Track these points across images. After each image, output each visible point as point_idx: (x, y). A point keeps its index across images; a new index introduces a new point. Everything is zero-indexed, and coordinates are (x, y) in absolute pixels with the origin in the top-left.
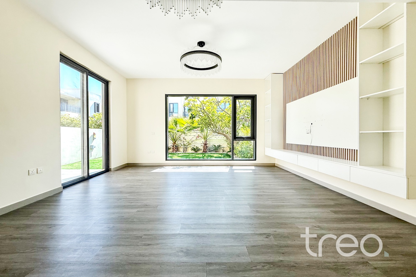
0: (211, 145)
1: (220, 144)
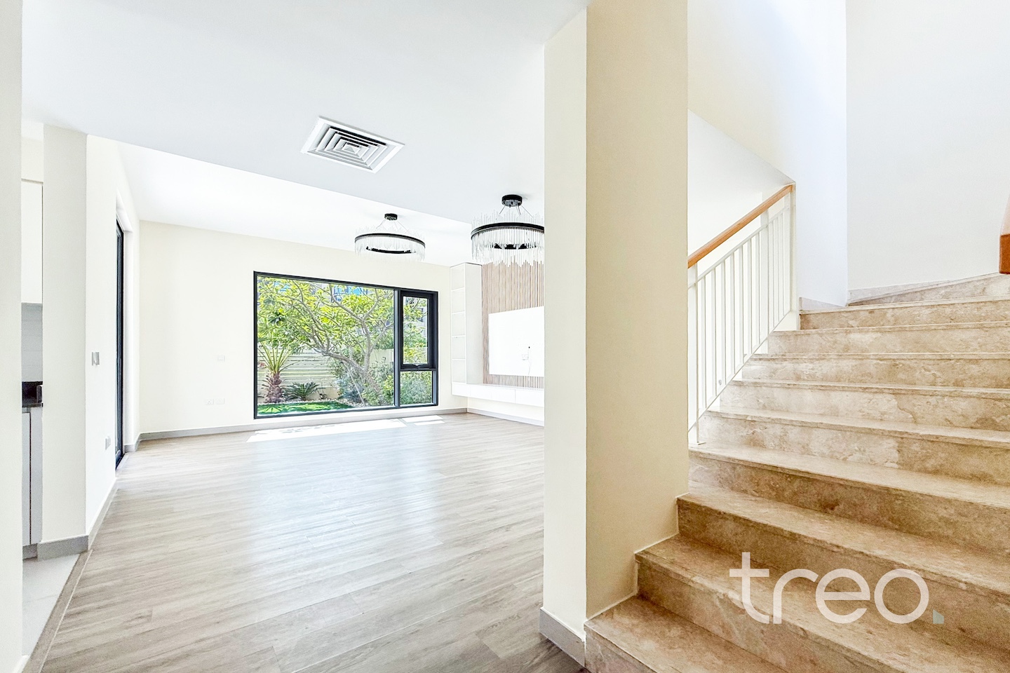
0: (289, 385)
1: (314, 381)
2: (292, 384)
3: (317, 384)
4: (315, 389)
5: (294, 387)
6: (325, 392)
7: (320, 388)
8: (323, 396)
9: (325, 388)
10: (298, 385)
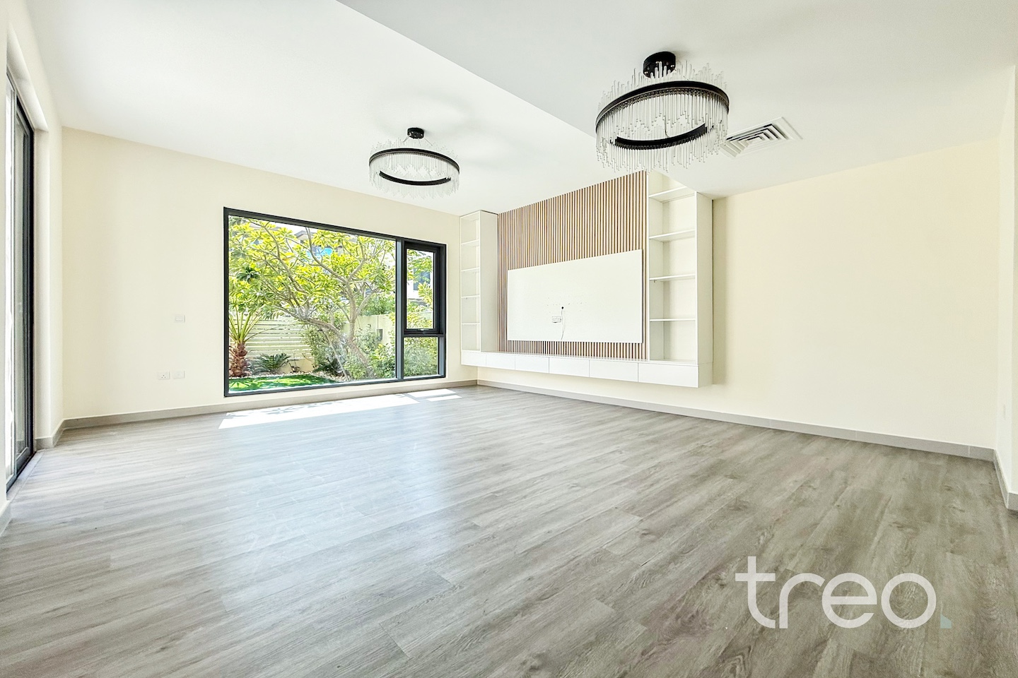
0: (256, 356)
1: (285, 352)
2: (259, 356)
3: (288, 355)
4: (286, 360)
5: (262, 359)
6: (298, 364)
7: (292, 360)
8: (296, 368)
9: (298, 360)
10: (267, 357)
